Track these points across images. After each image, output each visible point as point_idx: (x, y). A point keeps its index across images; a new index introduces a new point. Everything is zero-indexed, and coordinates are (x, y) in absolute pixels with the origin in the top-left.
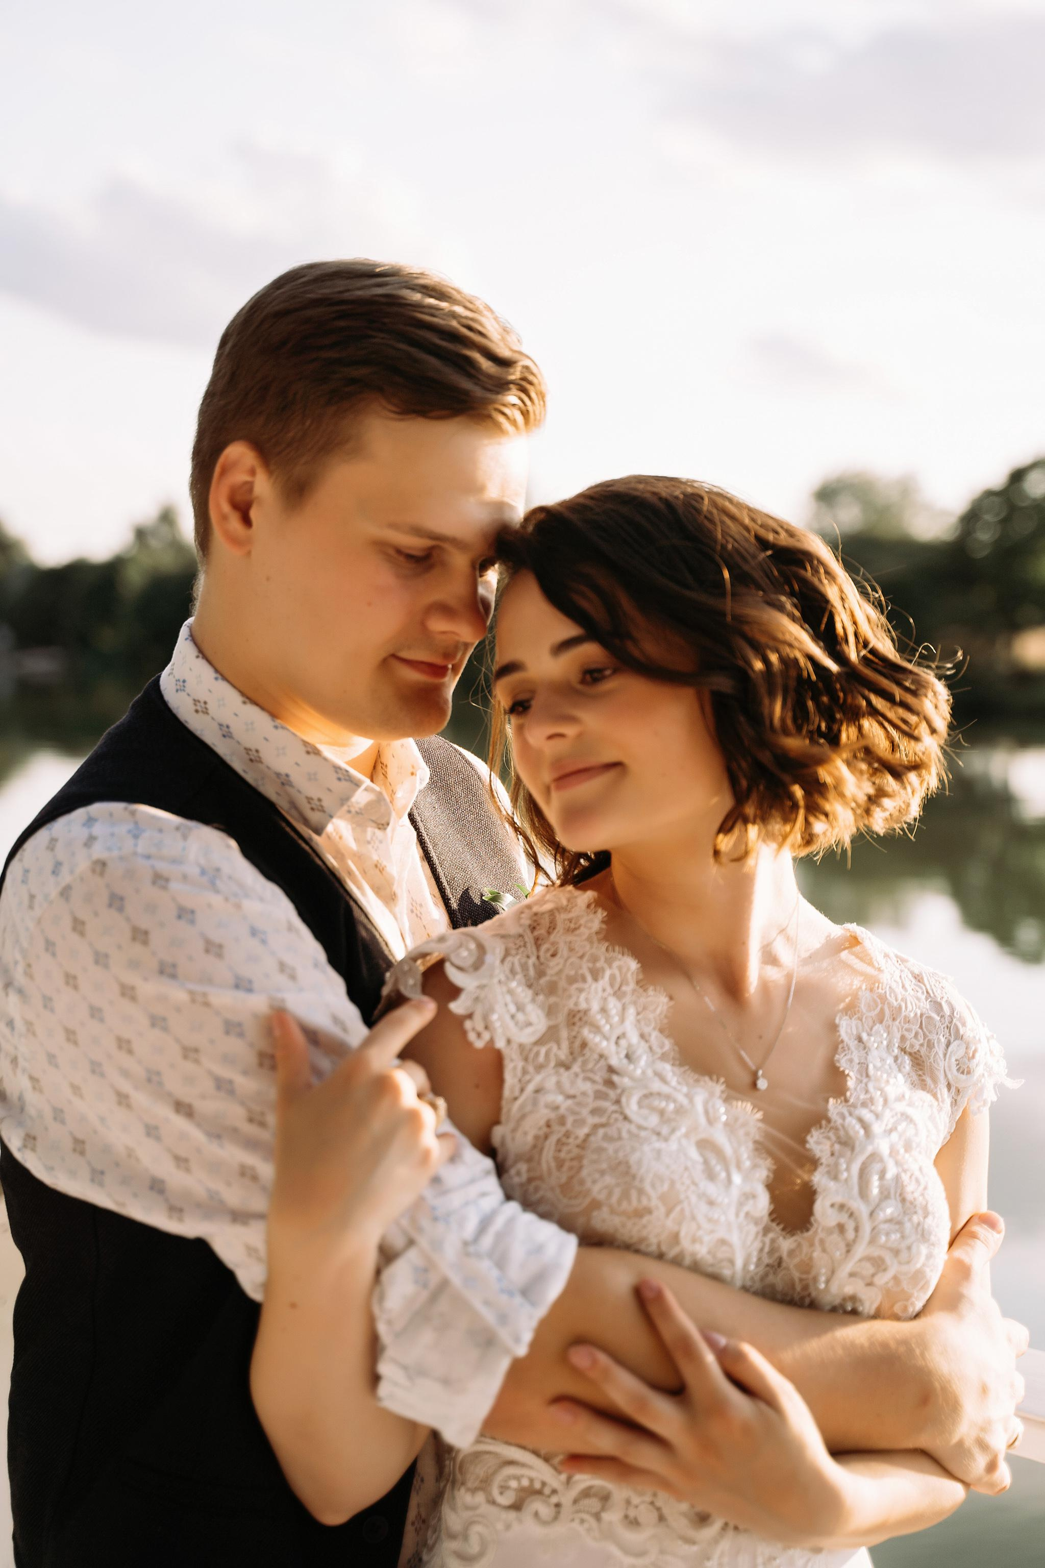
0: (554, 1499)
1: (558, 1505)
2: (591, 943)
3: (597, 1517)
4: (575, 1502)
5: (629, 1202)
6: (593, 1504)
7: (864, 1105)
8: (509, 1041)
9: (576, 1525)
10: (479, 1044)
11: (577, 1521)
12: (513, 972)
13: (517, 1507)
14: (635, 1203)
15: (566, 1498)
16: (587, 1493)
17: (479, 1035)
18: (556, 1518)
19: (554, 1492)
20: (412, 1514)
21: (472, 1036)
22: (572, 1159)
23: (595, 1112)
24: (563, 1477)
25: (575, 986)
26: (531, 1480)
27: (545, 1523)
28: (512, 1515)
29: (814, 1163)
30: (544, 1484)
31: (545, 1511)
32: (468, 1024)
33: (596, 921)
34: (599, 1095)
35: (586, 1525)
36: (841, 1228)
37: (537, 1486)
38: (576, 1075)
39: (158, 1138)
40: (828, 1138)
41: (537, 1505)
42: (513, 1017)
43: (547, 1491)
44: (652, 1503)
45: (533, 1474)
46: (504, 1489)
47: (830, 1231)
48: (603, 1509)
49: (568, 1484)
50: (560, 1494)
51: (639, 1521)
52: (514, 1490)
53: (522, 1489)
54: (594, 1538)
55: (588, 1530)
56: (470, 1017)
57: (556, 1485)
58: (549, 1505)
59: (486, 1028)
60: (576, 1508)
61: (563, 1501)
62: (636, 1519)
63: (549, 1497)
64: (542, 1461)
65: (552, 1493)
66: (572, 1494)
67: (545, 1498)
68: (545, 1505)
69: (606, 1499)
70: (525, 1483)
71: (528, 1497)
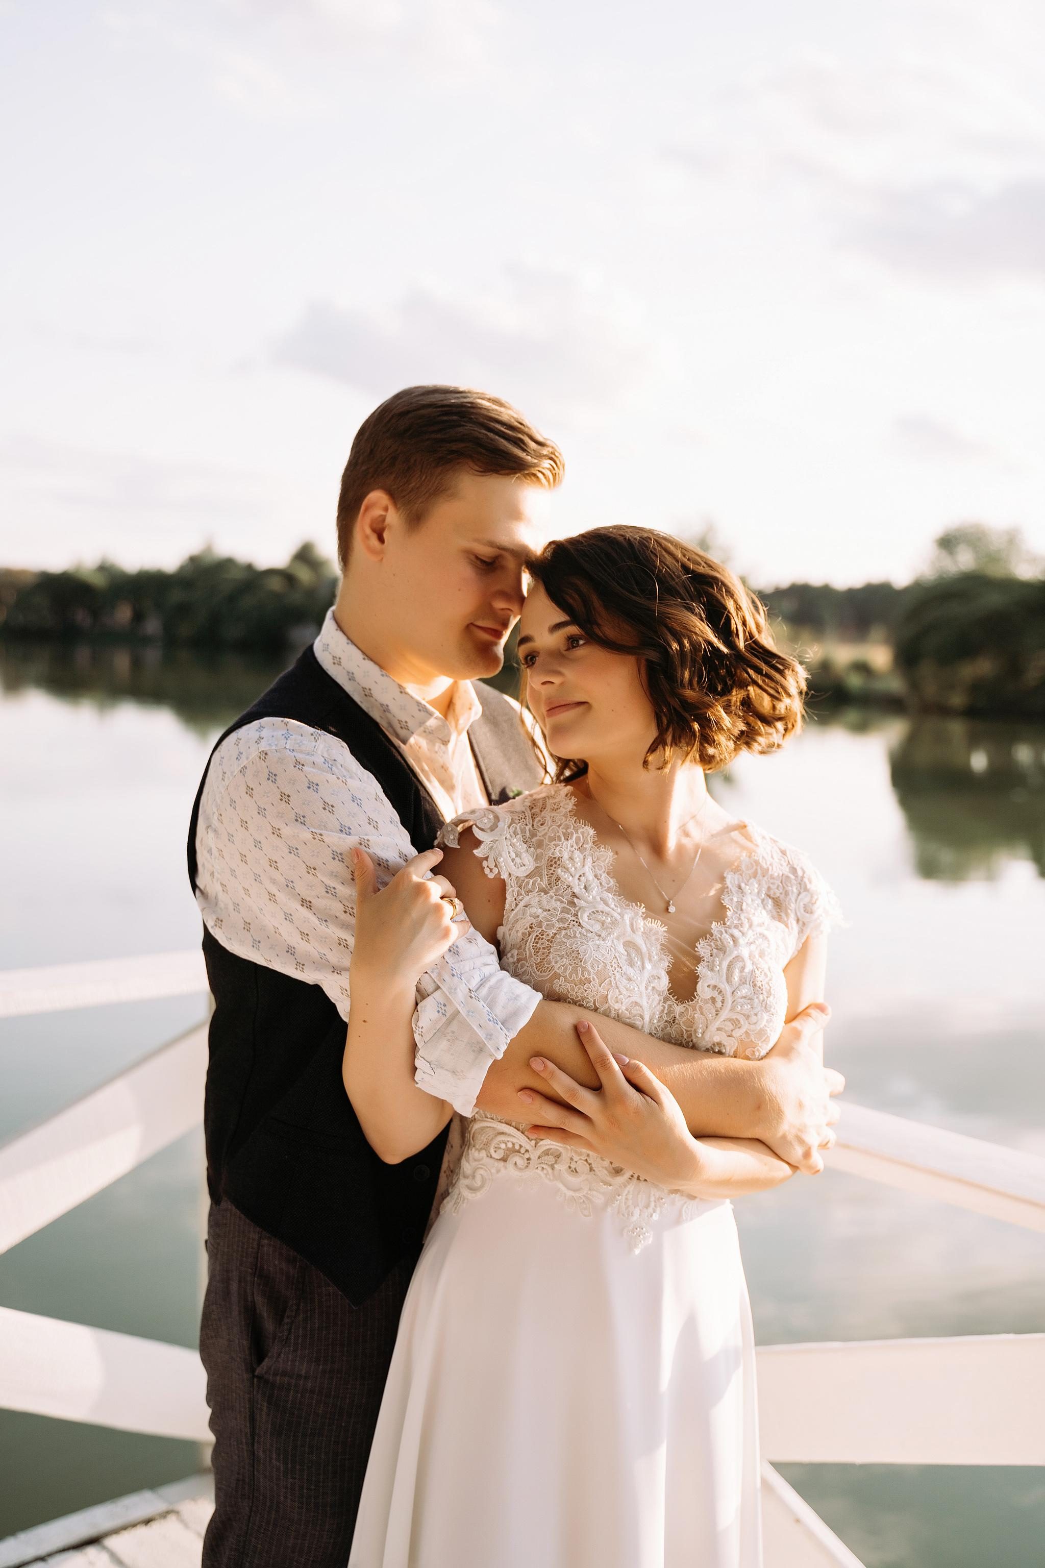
0: (527, 1156)
1: (528, 1159)
2: (566, 817)
3: (553, 1168)
4: (539, 1157)
5: (577, 975)
6: (551, 1159)
7: (736, 927)
8: (510, 875)
9: (539, 1171)
10: (491, 876)
11: (540, 1169)
12: (515, 833)
13: (504, 1159)
14: (580, 975)
15: (534, 1155)
16: (547, 1153)
17: (491, 870)
18: (527, 1166)
19: (527, 1151)
20: (444, 1166)
21: (487, 871)
22: (544, 948)
23: (559, 920)
24: (533, 1142)
25: (554, 842)
26: (514, 1144)
27: (520, 1169)
28: (502, 1164)
29: (698, 960)
30: (521, 1146)
31: (521, 1162)
32: (485, 864)
33: (570, 804)
34: (564, 910)
35: (545, 1171)
36: (713, 1000)
37: (517, 1147)
38: (552, 898)
39: (291, 921)
40: (710, 946)
41: (516, 1159)
42: (513, 860)
43: (523, 1151)
44: (586, 1160)
45: (515, 1140)
46: (497, 1148)
47: (706, 1002)
48: (556, 1162)
49: (535, 1146)
50: (530, 1153)
51: (578, 1170)
52: (503, 1149)
53: (508, 1149)
54: (550, 1179)
55: (546, 1174)
56: (486, 859)
57: (528, 1147)
58: (523, 1159)
59: (496, 866)
60: (540, 1161)
61: (532, 1157)
62: (575, 1169)
63: (523, 1154)
64: (521, 1133)
65: (526, 1152)
66: (539, 1152)
67: (521, 1155)
68: (521, 1158)
69: (558, 1156)
70: (510, 1145)
71: (511, 1154)
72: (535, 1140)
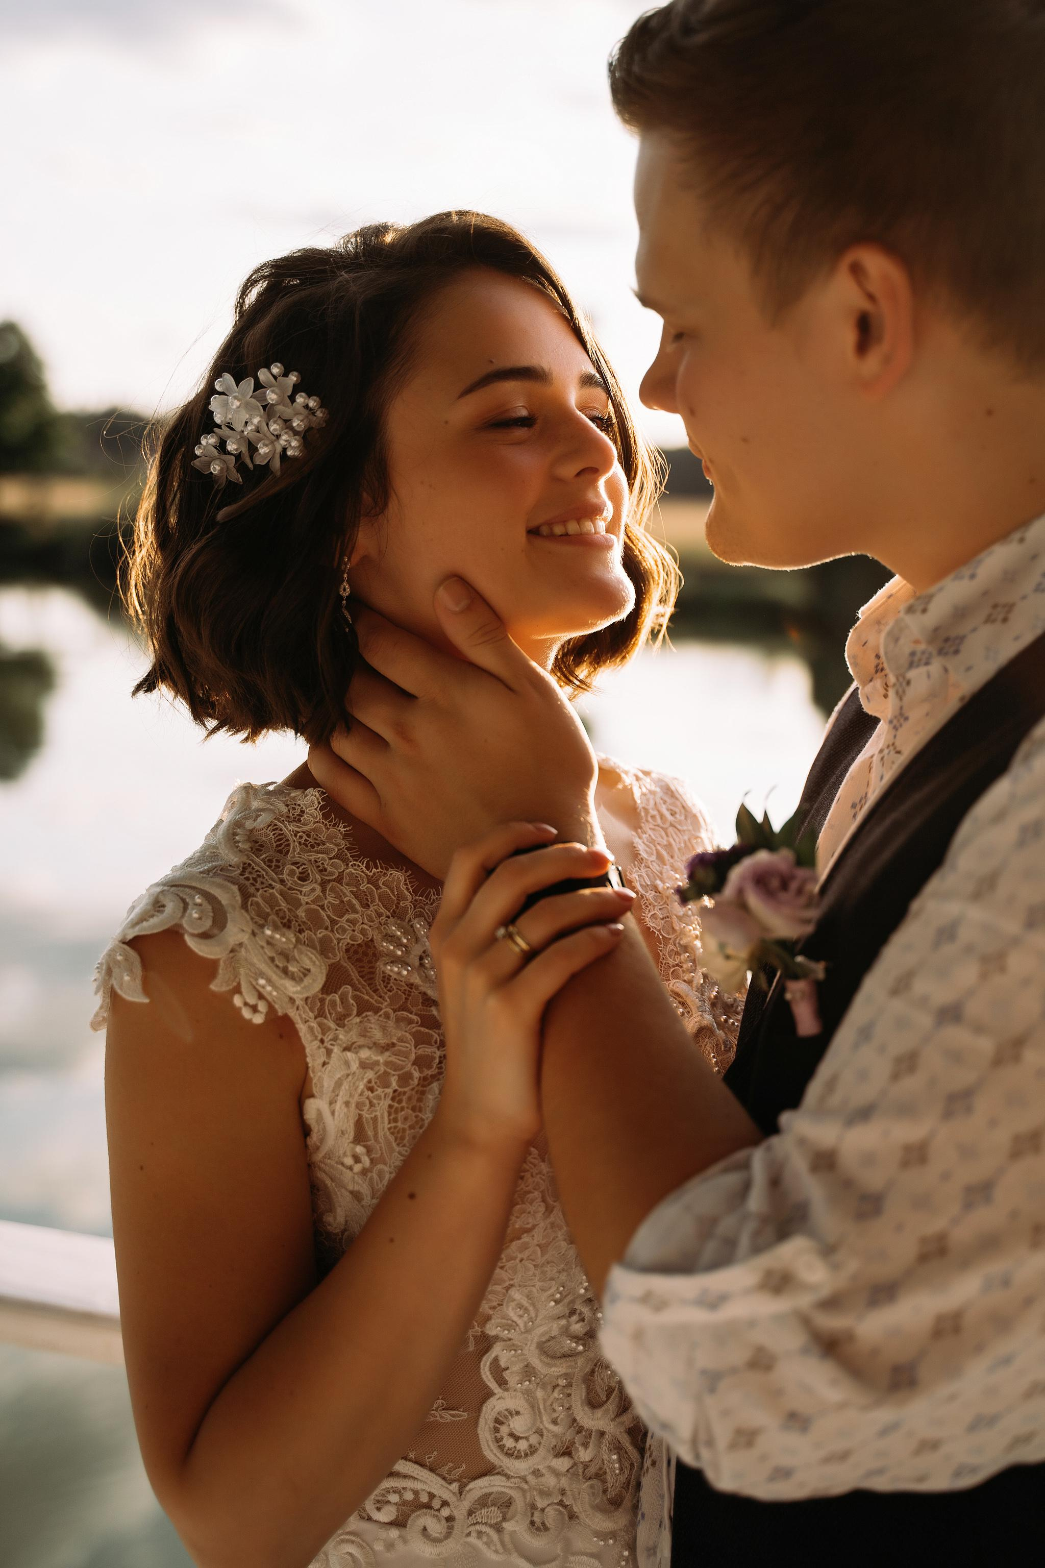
0: (445, 1512)
1: (450, 1519)
3: (498, 1529)
4: (470, 1513)
6: (494, 1514)
9: (473, 1539)
10: (258, 1019)
11: (474, 1534)
13: (399, 1523)
15: (460, 1510)
16: (484, 1501)
17: (254, 1009)
18: (448, 1535)
19: (445, 1503)
21: (246, 1014)
24: (455, 1486)
26: (416, 1493)
27: (436, 1541)
28: (394, 1533)
30: (432, 1496)
31: (436, 1527)
32: (237, 1001)
35: (485, 1539)
37: (424, 1499)
41: (425, 1520)
43: (436, 1504)
45: (418, 1486)
46: (380, 1505)
48: (504, 1519)
49: (461, 1493)
50: (452, 1506)
51: (548, 1525)
52: (396, 1504)
53: (404, 1503)
54: (496, 1552)
55: (486, 1543)
56: (237, 990)
57: (446, 1496)
58: (439, 1520)
59: (261, 997)
60: (472, 1520)
61: (456, 1514)
62: (543, 1524)
63: (439, 1510)
64: (429, 1473)
65: (442, 1506)
66: (466, 1504)
67: (433, 1512)
68: (435, 1519)
69: (509, 1503)
70: (409, 1496)
71: (413, 1511)
72: (458, 1480)
